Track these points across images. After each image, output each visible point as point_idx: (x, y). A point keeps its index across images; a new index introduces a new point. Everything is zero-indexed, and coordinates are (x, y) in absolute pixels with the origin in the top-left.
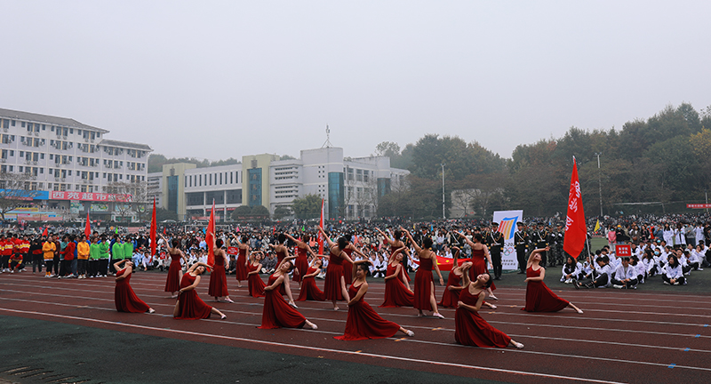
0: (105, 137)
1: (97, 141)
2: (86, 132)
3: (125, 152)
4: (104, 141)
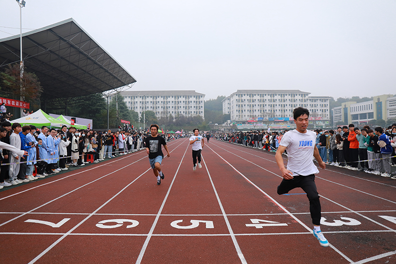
0: (310, 95)
1: (307, 97)
2: (302, 95)
3: (319, 100)
4: (309, 97)
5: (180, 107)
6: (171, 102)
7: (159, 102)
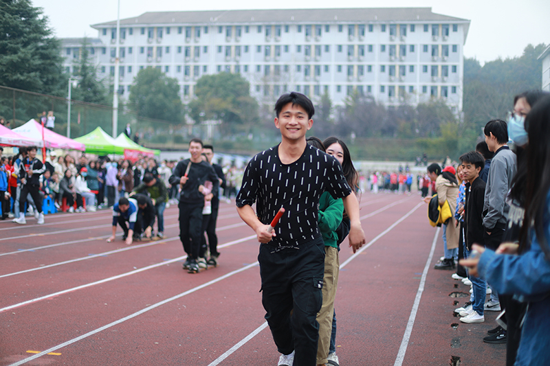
5: (370, 68)
6: (333, 49)
7: (287, 48)
